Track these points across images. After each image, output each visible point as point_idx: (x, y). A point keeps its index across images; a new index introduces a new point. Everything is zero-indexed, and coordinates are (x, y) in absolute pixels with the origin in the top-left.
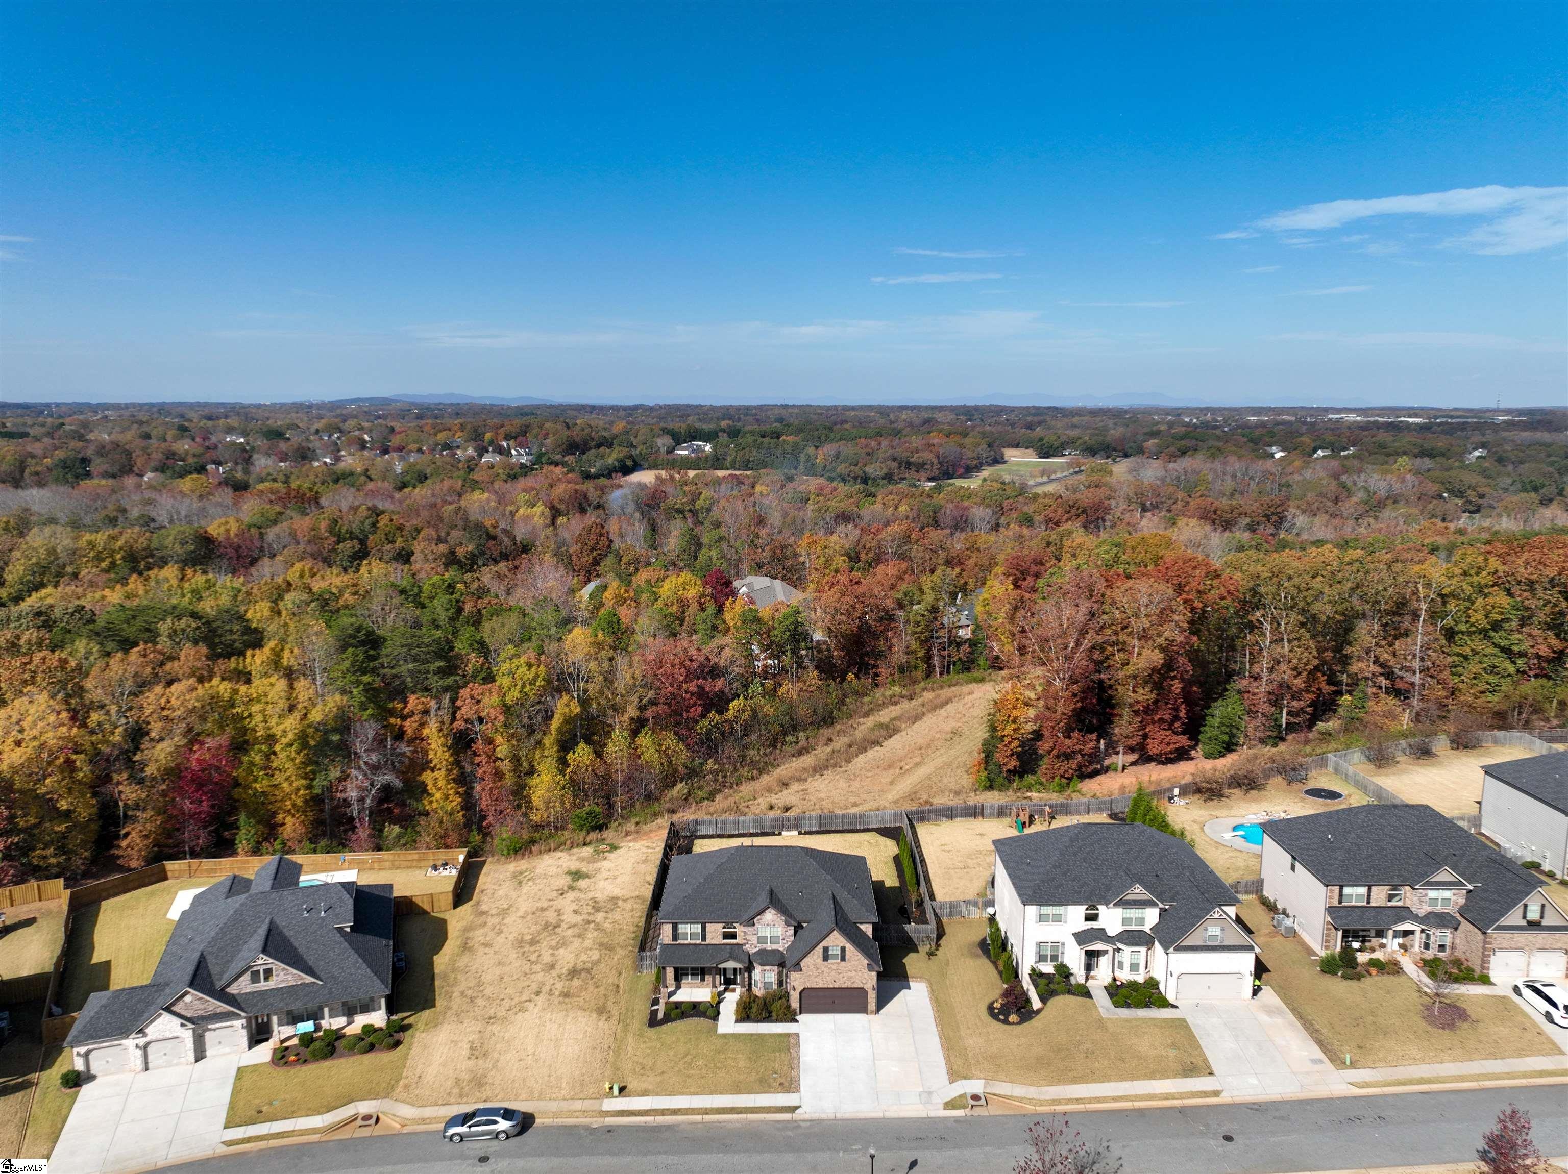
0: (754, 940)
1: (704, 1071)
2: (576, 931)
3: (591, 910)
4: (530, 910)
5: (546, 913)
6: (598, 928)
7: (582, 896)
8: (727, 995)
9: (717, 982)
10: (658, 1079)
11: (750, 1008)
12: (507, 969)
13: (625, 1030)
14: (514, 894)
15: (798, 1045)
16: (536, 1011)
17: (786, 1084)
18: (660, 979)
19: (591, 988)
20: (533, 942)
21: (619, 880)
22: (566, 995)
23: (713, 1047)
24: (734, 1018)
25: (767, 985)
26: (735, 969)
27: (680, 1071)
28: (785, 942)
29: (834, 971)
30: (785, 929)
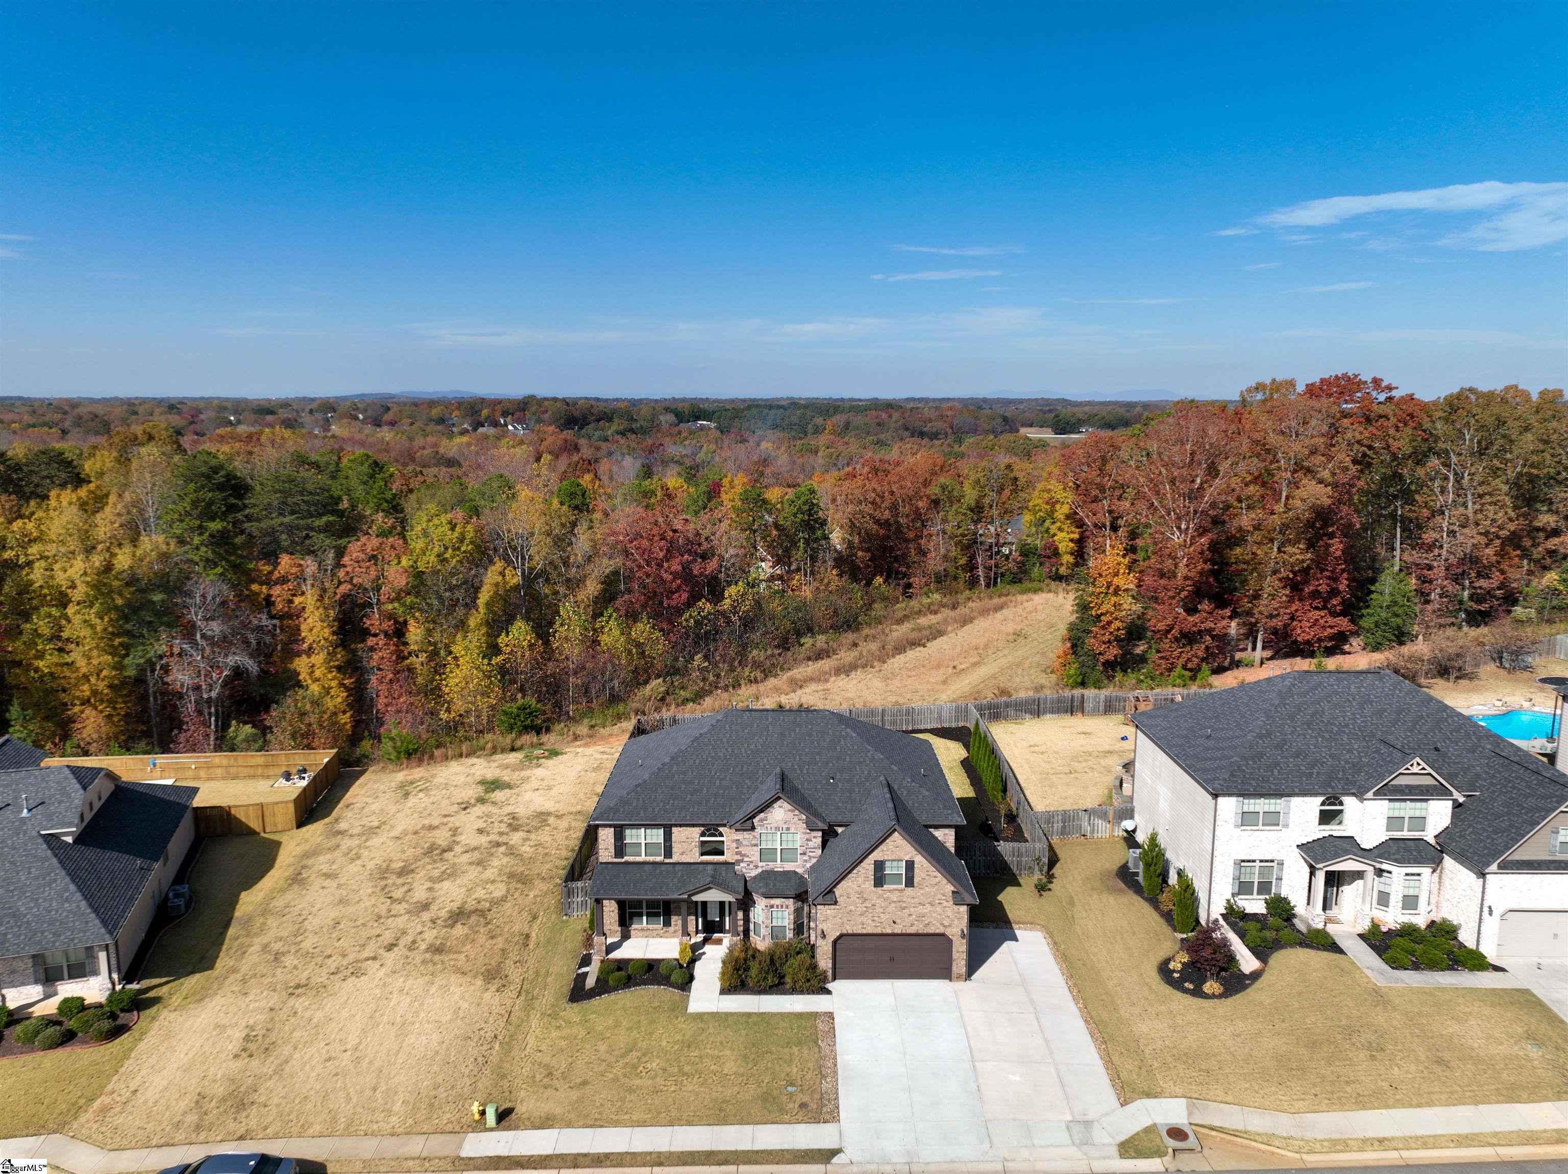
0: (754, 854)
1: (660, 1081)
2: (476, 855)
3: (504, 828)
4: (410, 829)
5: (436, 833)
6: (512, 852)
7: (494, 810)
8: (708, 948)
9: (691, 928)
10: (575, 1095)
11: (747, 969)
12: (350, 910)
13: (529, 1007)
14: (393, 809)
15: (831, 1032)
16: (381, 974)
17: (813, 1106)
18: (596, 925)
19: (482, 939)
20: (404, 872)
21: (554, 792)
22: (437, 949)
23: (678, 1037)
24: (718, 985)
25: (775, 932)
26: (722, 904)
27: (615, 1080)
28: (806, 858)
29: (893, 905)
30: (807, 836)
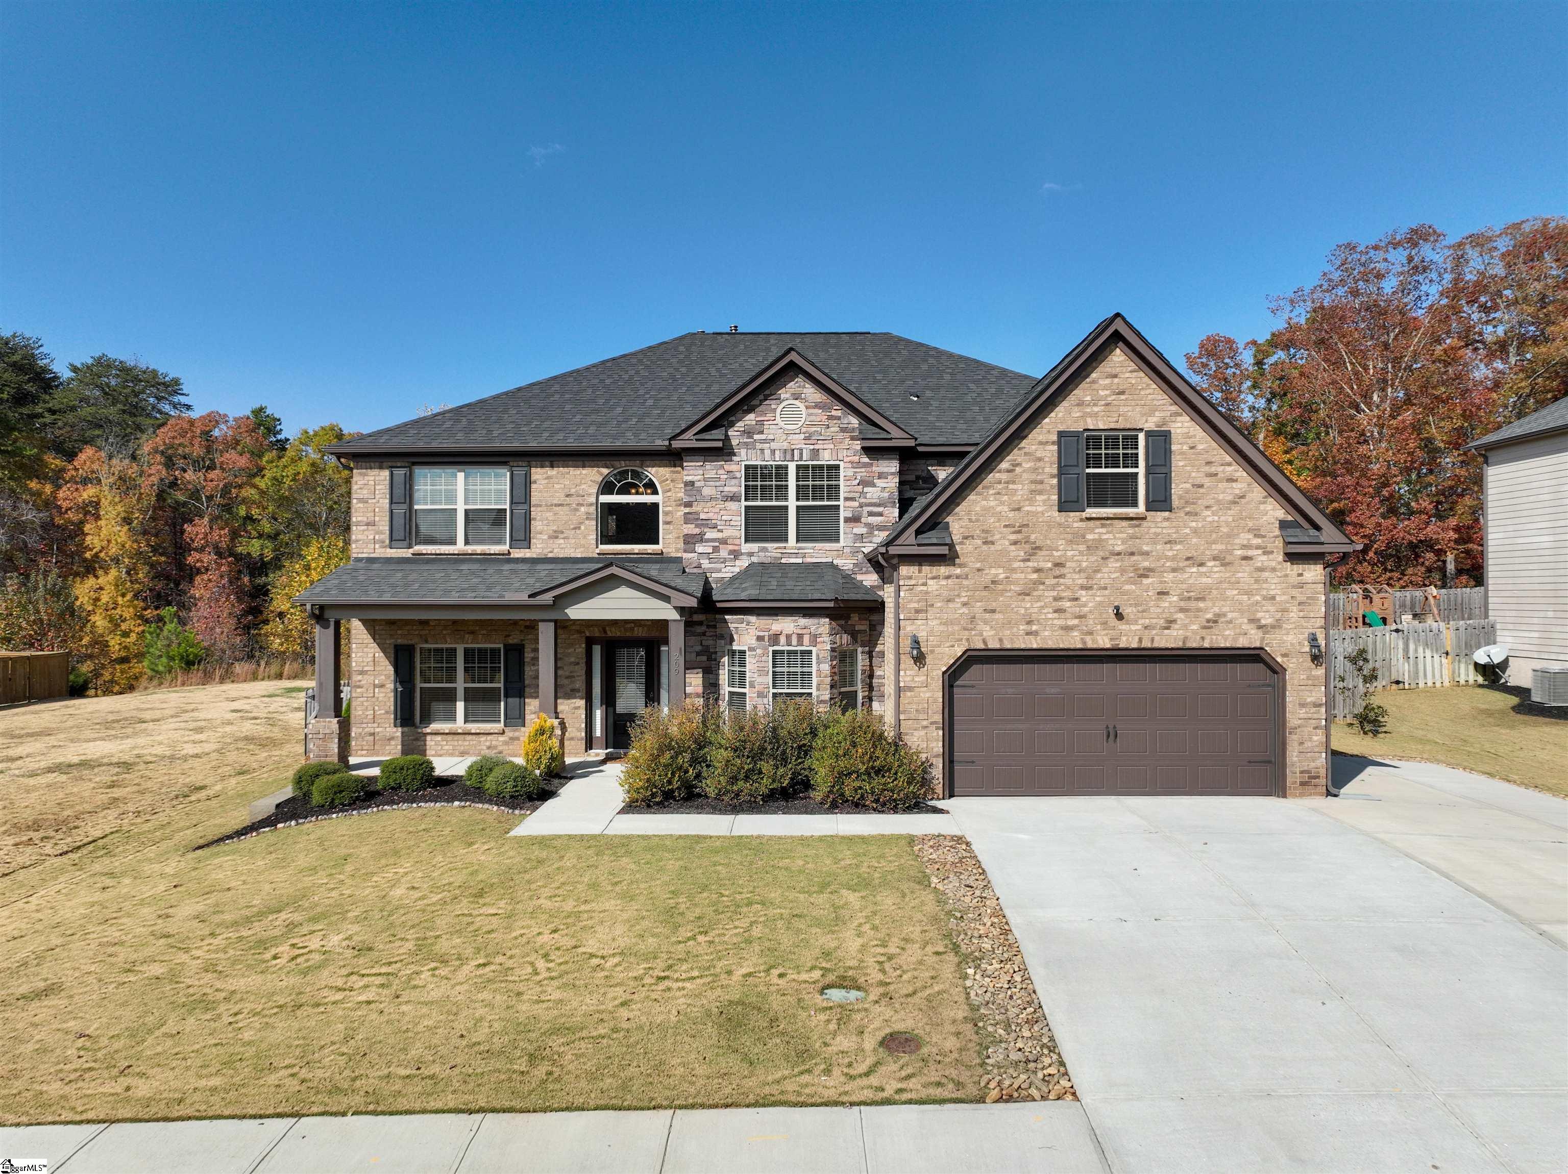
0: (729, 523)
23: (453, 879)
28: (860, 530)
29: (1113, 564)
30: (862, 473)
